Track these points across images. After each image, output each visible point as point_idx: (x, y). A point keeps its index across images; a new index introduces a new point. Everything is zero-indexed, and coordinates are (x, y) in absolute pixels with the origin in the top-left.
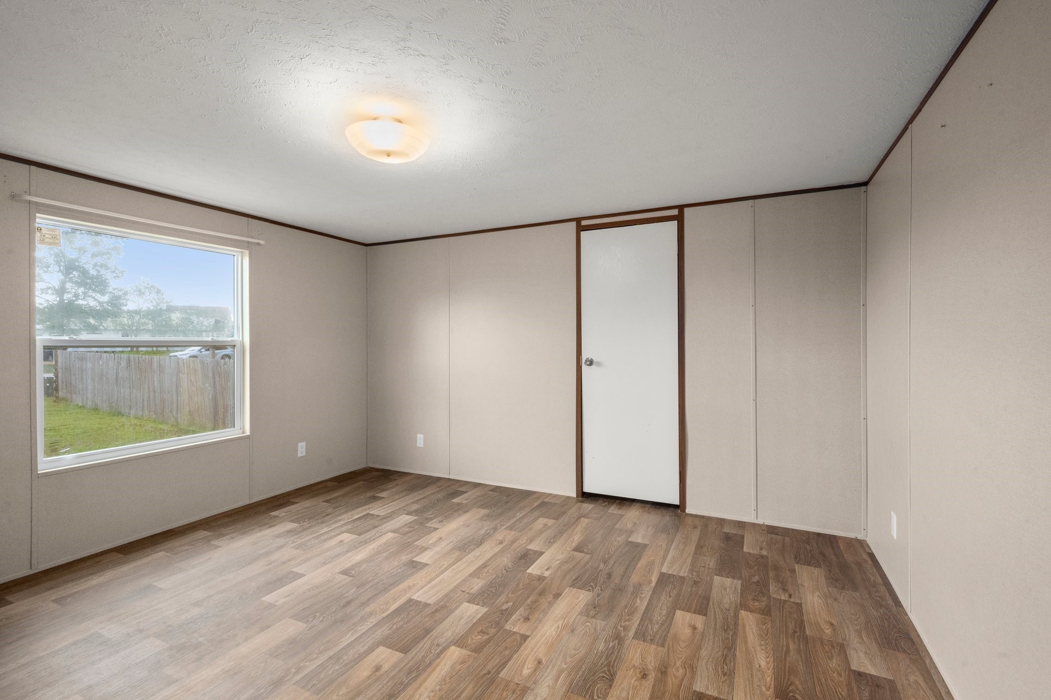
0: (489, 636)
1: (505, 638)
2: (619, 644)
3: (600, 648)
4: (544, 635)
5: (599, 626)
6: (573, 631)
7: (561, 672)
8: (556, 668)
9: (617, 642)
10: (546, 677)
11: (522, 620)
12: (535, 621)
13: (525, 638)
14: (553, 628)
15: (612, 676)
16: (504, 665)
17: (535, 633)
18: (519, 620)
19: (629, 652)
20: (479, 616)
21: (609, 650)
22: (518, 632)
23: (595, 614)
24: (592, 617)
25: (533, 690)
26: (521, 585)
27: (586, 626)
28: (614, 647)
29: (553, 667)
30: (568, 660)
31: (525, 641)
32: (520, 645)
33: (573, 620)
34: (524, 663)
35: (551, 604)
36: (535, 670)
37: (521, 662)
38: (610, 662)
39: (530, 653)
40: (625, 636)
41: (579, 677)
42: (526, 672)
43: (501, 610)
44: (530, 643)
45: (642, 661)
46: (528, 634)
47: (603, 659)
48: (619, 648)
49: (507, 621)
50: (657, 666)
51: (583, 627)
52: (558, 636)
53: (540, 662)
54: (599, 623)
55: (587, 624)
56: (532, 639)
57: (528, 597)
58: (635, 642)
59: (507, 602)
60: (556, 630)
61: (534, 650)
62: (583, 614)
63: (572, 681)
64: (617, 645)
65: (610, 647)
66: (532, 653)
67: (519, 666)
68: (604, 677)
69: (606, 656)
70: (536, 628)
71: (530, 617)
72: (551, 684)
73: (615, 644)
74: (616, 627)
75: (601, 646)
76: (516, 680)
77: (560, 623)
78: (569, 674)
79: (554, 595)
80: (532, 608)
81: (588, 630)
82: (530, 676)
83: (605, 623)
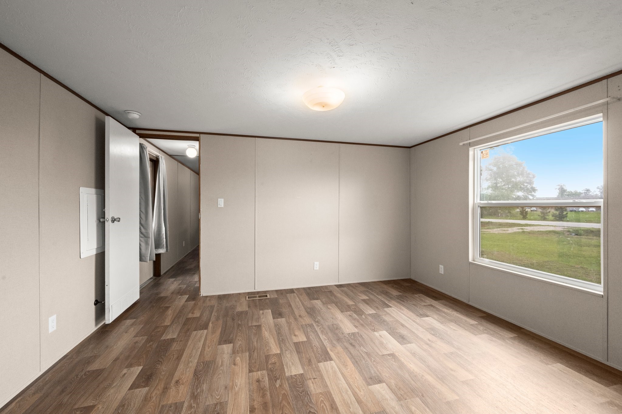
0: (269, 363)
1: (260, 366)
2: (194, 393)
3: (205, 385)
4: (241, 377)
5: (210, 399)
6: (226, 388)
7: (222, 365)
8: (225, 366)
9: (196, 394)
10: (228, 361)
11: (261, 379)
12: (252, 383)
13: (250, 371)
14: (239, 384)
15: (195, 374)
16: (250, 357)
17: (247, 376)
18: (263, 379)
19: (187, 391)
20: (286, 370)
21: (199, 387)
22: (257, 372)
23: (215, 408)
24: (217, 404)
25: (230, 355)
26: (286, 404)
27: (219, 395)
28: (197, 389)
29: (227, 366)
30: (221, 372)
31: (249, 370)
32: (250, 367)
33: (230, 395)
34: (241, 361)
35: (252, 399)
36: (234, 361)
37: (243, 361)
38: (197, 380)
39: (242, 365)
40: (190, 401)
41: (212, 367)
42: (238, 358)
43: (278, 379)
44: (246, 370)
45: (178, 389)
46: (251, 374)
47: (202, 380)
48: (193, 391)
49: (268, 374)
50: (169, 391)
51: (220, 393)
52: (233, 381)
53: (235, 364)
54: (210, 402)
55: (219, 397)
56: (246, 372)
57: (271, 396)
58: (182, 400)
59: (280, 386)
60: (236, 383)
61: (241, 368)
62: (224, 403)
63: (215, 364)
64: (195, 392)
65: (199, 389)
66: (241, 366)
67: (243, 359)
68: (200, 372)
69: (200, 383)
70: (249, 379)
71: (257, 383)
72: (224, 359)
73: (196, 392)
74: (198, 404)
75: (205, 387)
76: (240, 354)
77: (237, 389)
78: (217, 366)
79: (255, 409)
80: (261, 390)
81: (216, 392)
82: (235, 358)
83: (207, 404)
